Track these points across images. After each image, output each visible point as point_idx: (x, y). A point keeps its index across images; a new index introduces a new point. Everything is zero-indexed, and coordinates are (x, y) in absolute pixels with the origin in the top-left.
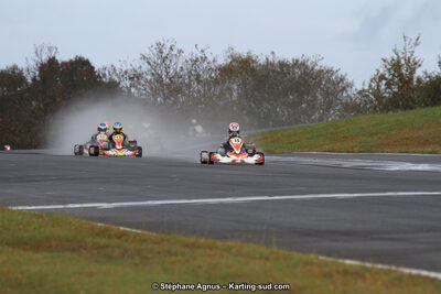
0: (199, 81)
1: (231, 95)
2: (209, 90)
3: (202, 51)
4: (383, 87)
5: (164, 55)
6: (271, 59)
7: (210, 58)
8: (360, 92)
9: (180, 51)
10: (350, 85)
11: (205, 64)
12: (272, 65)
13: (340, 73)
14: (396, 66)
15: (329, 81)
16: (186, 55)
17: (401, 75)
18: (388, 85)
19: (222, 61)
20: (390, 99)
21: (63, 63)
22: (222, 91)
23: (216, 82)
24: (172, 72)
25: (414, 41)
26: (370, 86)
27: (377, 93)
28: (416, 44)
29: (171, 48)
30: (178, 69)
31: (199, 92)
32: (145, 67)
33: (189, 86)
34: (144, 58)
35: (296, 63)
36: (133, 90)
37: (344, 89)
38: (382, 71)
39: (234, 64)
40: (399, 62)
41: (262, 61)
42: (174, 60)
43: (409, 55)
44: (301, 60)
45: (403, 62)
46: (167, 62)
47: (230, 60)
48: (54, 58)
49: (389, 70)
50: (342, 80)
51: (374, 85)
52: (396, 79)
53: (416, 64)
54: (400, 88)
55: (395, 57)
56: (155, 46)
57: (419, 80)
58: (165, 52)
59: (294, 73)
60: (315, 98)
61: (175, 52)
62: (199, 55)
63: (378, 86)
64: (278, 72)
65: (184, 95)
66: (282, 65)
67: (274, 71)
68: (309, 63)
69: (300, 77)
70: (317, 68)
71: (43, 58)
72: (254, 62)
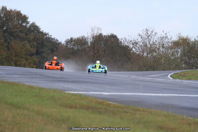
5: (148, 35)
7: (169, 37)
9: (156, 33)
16: (159, 35)
21: (105, 36)
24: (151, 42)
31: (163, 52)
32: (140, 39)
33: (159, 49)
34: (140, 35)
36: (133, 49)
46: (150, 38)
48: (101, 34)
56: (145, 30)
58: (149, 33)
61: (154, 33)
71: (95, 33)
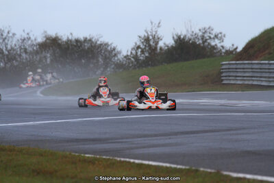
0: (26, 52)
1: (46, 61)
2: (33, 57)
3: (28, 34)
4: (139, 53)
6: (70, 38)
8: (125, 57)
10: (119, 52)
11: (30, 42)
12: (71, 41)
13: (113, 46)
14: (147, 40)
15: (106, 50)
17: (150, 45)
18: (143, 52)
19: (40, 39)
20: (144, 61)
22: (40, 58)
23: (37, 53)
25: (157, 25)
26: (131, 53)
27: (136, 57)
28: (159, 27)
29: (8, 33)
30: (13, 45)
35: (85, 40)
37: (115, 55)
38: (138, 44)
39: (48, 41)
40: (148, 38)
41: (65, 39)
42: (10, 40)
43: (154, 33)
44: (88, 38)
45: (151, 37)
47: (44, 39)
49: (143, 42)
50: (114, 49)
51: (134, 52)
52: (147, 48)
53: (159, 38)
54: (150, 54)
55: (146, 35)
57: (161, 49)
59: (85, 46)
60: (98, 61)
62: (26, 36)
63: (137, 53)
64: (75, 46)
65: (17, 61)
66: (77, 41)
67: (72, 45)
68: (93, 40)
69: (88, 48)
70: (99, 43)
72: (60, 39)
